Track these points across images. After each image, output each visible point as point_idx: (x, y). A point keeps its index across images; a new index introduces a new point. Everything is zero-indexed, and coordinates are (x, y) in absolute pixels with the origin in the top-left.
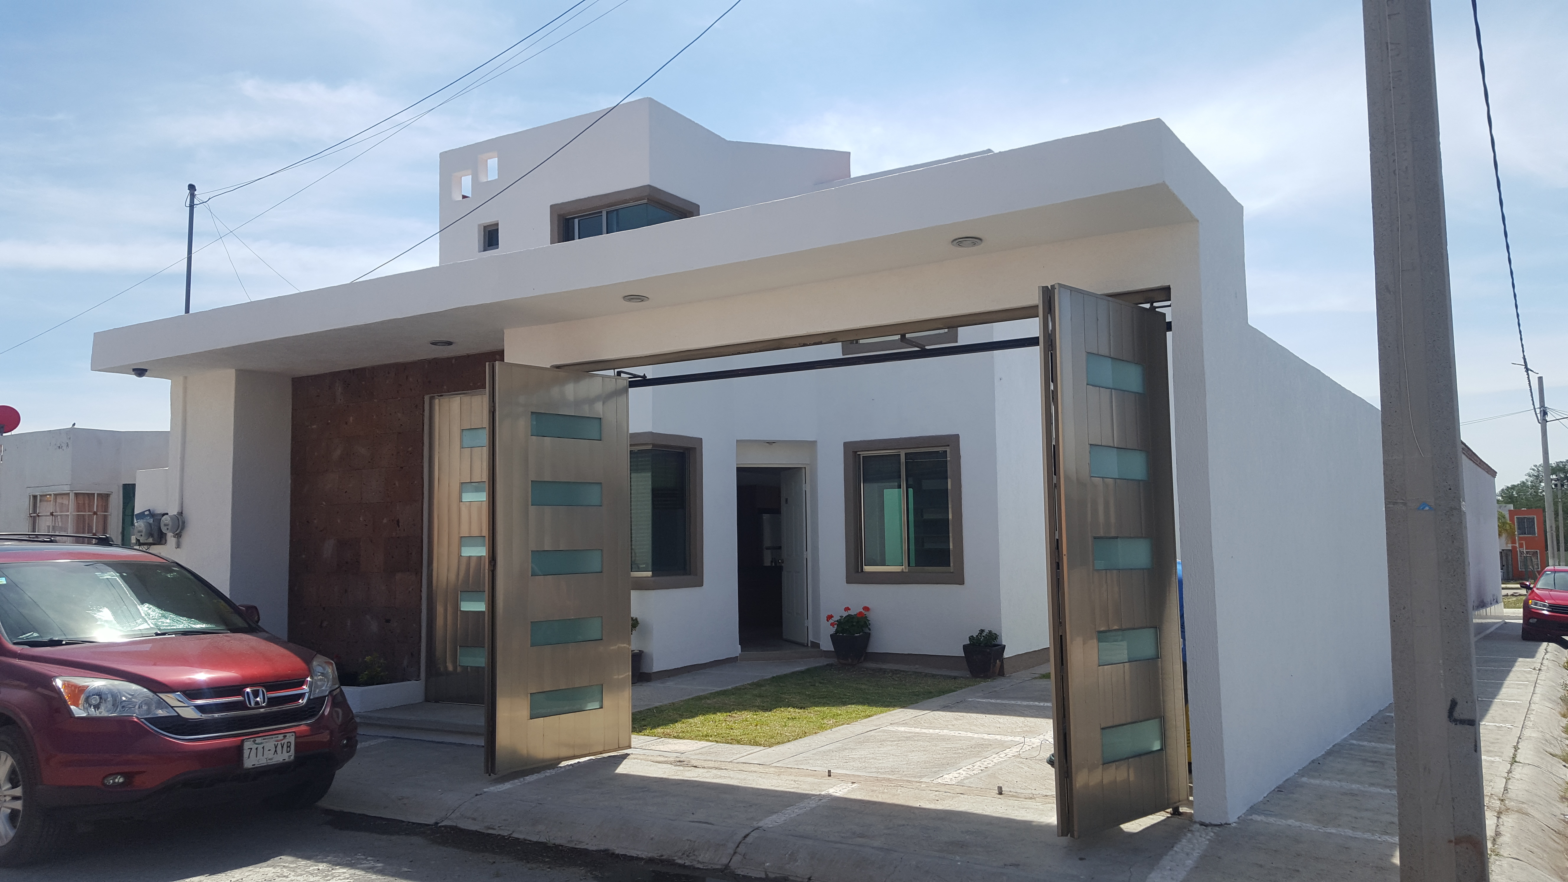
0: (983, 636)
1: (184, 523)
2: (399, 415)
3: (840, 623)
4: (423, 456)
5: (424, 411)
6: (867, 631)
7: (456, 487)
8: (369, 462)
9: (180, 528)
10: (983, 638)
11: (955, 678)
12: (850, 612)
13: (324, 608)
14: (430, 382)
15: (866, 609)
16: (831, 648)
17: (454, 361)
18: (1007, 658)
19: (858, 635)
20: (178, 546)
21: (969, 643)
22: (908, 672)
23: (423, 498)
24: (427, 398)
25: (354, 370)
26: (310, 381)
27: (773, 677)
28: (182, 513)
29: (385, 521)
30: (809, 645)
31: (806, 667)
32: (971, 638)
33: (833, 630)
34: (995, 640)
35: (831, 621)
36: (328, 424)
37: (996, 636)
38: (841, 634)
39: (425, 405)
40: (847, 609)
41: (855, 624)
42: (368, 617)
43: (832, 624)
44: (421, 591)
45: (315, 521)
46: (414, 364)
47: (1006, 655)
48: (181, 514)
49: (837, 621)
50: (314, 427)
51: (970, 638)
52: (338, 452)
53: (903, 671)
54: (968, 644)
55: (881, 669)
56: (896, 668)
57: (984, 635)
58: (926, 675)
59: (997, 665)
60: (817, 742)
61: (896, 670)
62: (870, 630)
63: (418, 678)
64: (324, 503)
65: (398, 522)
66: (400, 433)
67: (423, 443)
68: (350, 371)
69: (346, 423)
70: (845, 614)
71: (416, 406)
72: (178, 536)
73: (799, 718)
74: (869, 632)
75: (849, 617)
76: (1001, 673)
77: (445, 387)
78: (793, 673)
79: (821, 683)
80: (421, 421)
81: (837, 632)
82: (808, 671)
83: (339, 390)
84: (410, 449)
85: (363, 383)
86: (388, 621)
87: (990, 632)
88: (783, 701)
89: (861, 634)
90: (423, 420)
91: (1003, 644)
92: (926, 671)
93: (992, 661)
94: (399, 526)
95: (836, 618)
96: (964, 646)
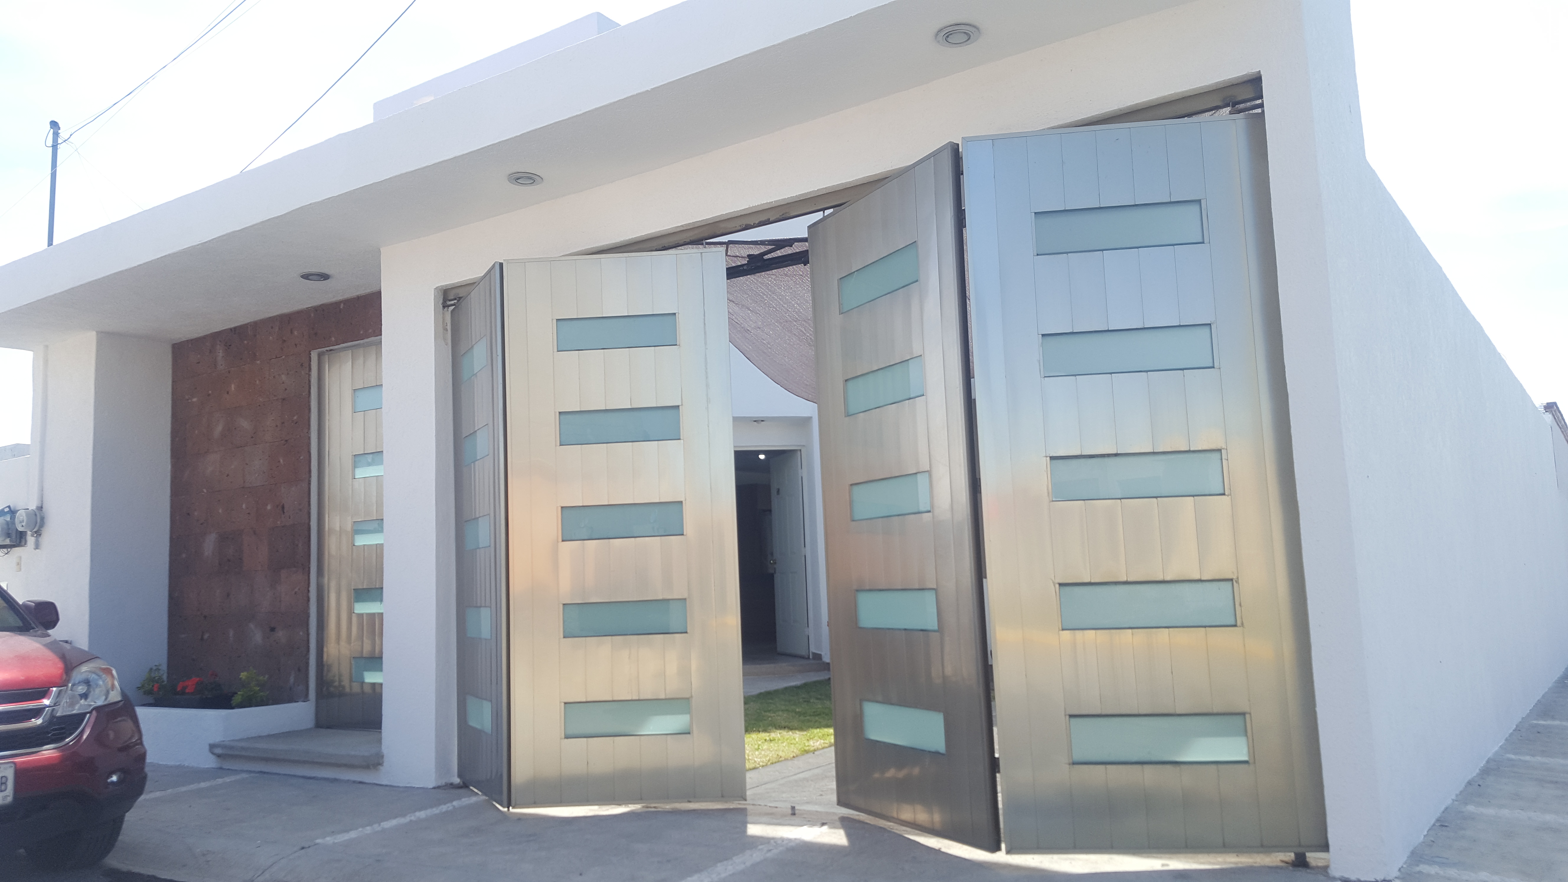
1: (43, 519)
2: (284, 377)
4: (309, 425)
5: (310, 370)
7: (348, 462)
8: (252, 437)
9: (38, 525)
13: (205, 617)
14: (316, 334)
17: (342, 306)
20: (37, 546)
23: (310, 476)
24: (314, 355)
25: (235, 328)
26: (190, 346)
27: (761, 694)
28: (42, 507)
29: (269, 507)
30: (811, 657)
31: (803, 682)
36: (209, 395)
39: (312, 363)
42: (252, 626)
44: (309, 591)
45: (196, 514)
46: (299, 313)
48: (40, 508)
50: (195, 400)
52: (219, 429)
60: (790, 768)
63: (306, 699)
64: (205, 491)
65: (283, 507)
66: (284, 399)
67: (310, 410)
68: (231, 329)
69: (228, 393)
71: (302, 365)
72: (38, 534)
73: (779, 740)
77: (333, 339)
78: (786, 689)
79: (817, 699)
80: (307, 382)
82: (805, 686)
83: (220, 353)
84: (295, 418)
85: (246, 342)
86: (273, 629)
88: (765, 720)
90: (310, 381)
94: (284, 512)
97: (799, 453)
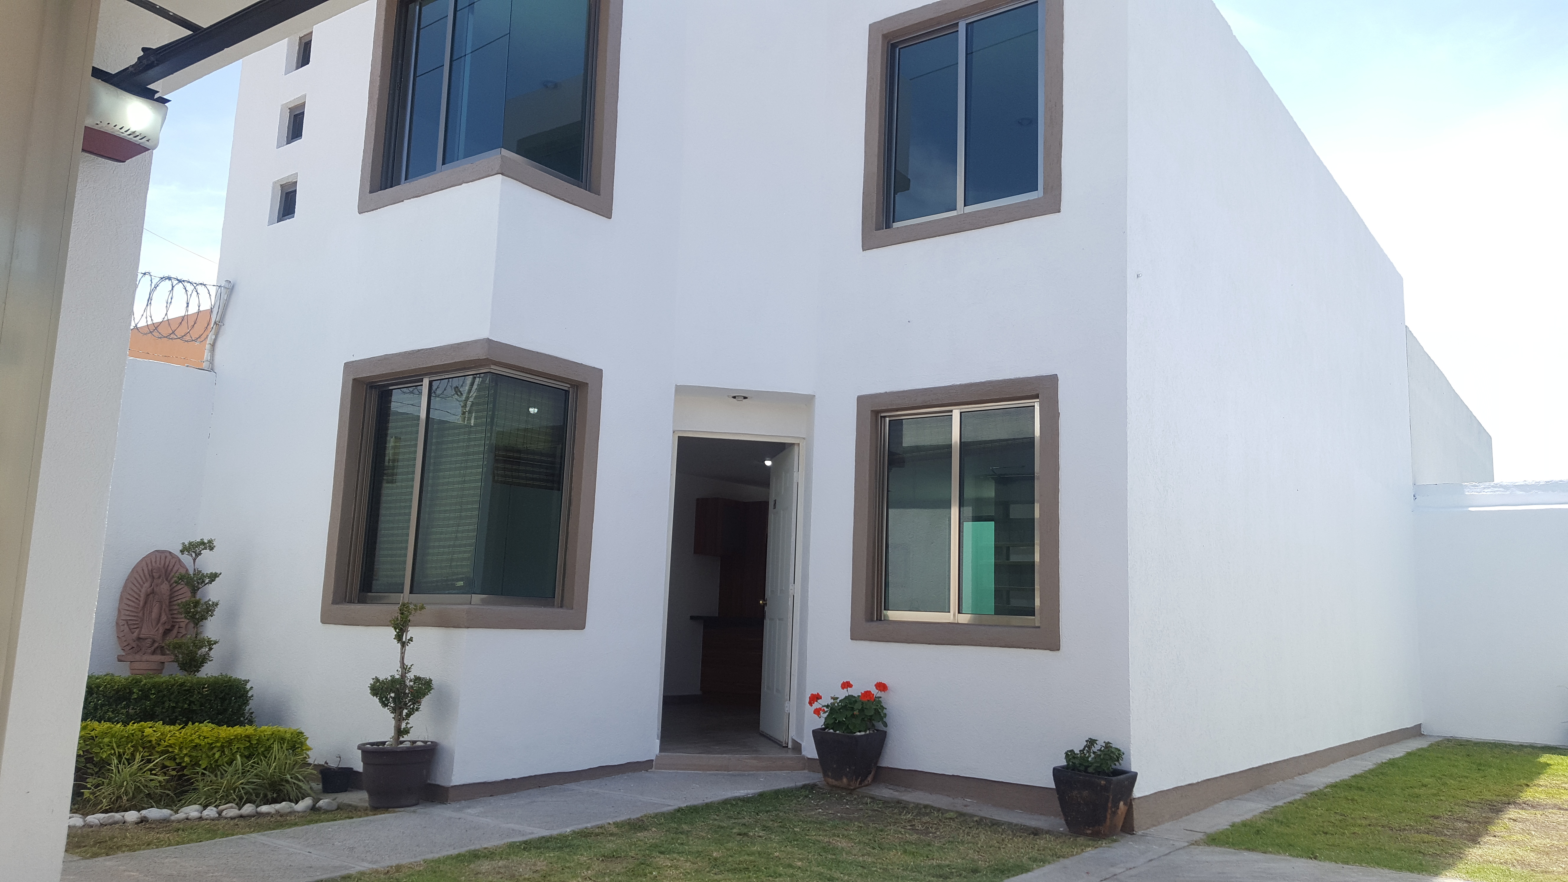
0: (1094, 753)
3: (833, 710)
6: (882, 727)
10: (1093, 756)
11: (1036, 832)
12: (851, 692)
15: (882, 687)
16: (815, 756)
18: (1139, 798)
19: (863, 733)
21: (1066, 764)
22: (947, 811)
30: (790, 746)
31: (761, 789)
32: (1070, 755)
33: (819, 722)
34: (1118, 761)
35: (816, 705)
37: (1119, 754)
38: (831, 731)
40: (846, 685)
41: (856, 712)
43: (817, 712)
47: (1139, 791)
49: (827, 706)
51: (1066, 753)
53: (939, 810)
54: (1063, 767)
55: (899, 802)
56: (927, 803)
57: (1095, 750)
58: (981, 822)
59: (1119, 812)
61: (926, 807)
62: (886, 725)
70: (842, 694)
74: (884, 729)
75: (850, 700)
76: (1128, 828)
81: (827, 725)
82: (760, 798)
87: (1108, 745)
89: (868, 732)
91: (1132, 770)
92: (982, 814)
93: (1110, 805)
95: (826, 700)
96: (1054, 769)
97: (796, 447)
